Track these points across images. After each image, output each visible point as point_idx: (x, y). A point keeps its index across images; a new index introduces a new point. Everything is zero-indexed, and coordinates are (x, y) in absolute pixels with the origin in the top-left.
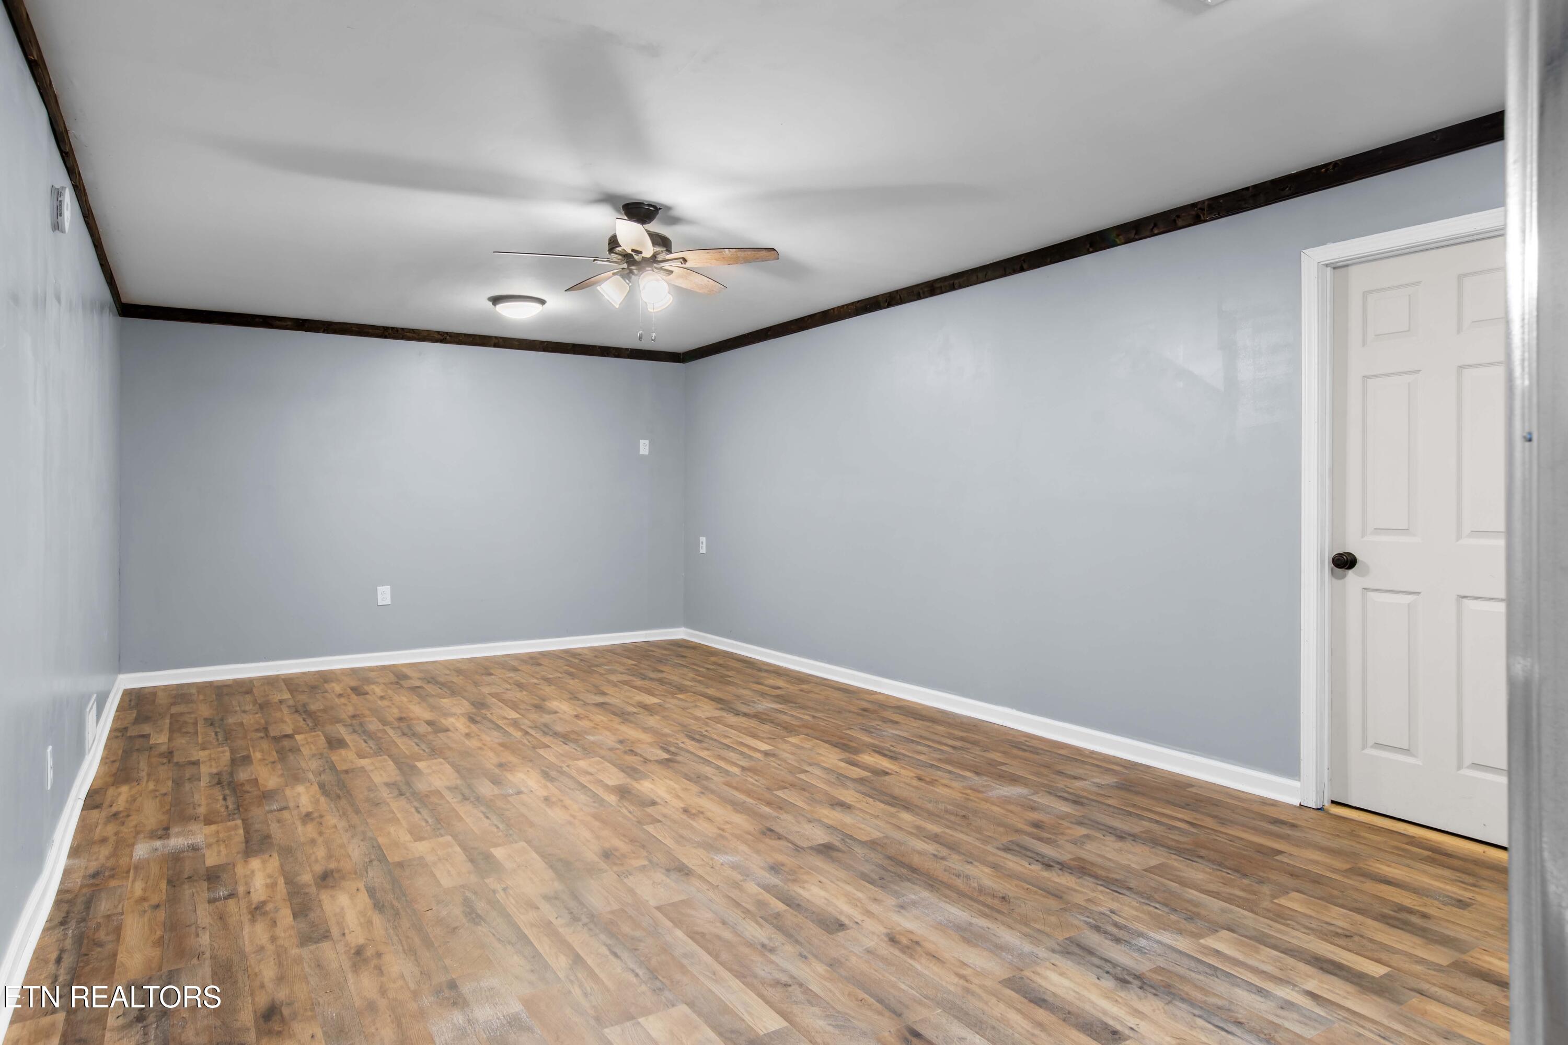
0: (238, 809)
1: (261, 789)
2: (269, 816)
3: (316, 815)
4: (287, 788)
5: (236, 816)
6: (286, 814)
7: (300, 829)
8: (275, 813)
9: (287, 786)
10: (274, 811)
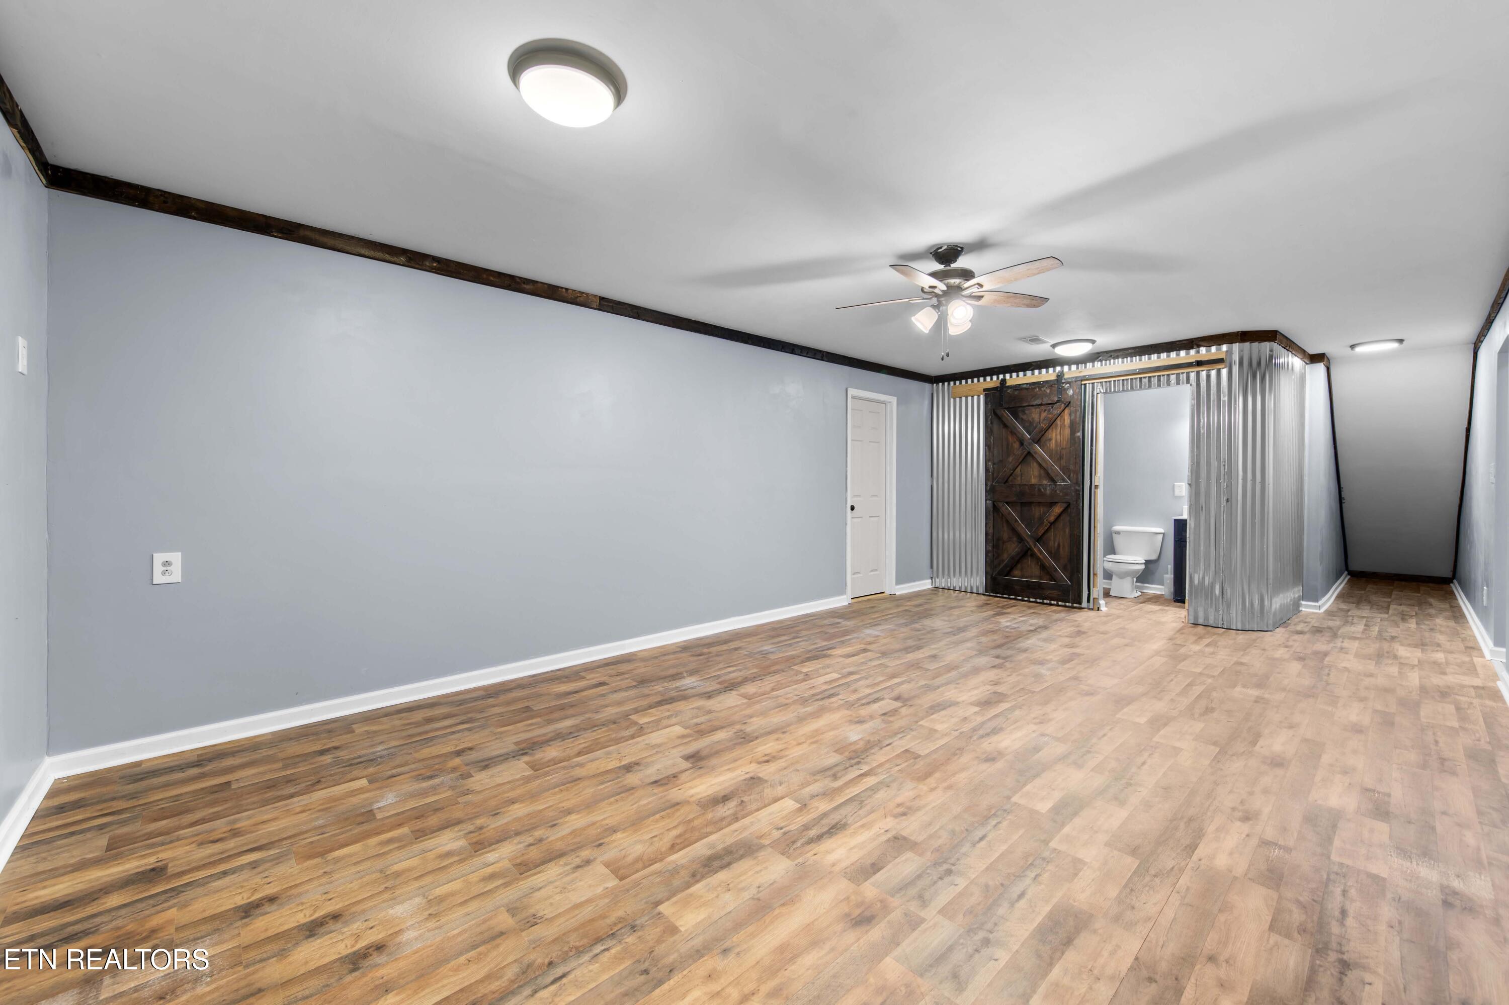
0: (1328, 879)
1: (1275, 895)
2: (1291, 843)
3: (1238, 814)
4: (1238, 875)
5: (1336, 868)
6: (1270, 834)
7: (1266, 811)
8: (1281, 842)
9: (1235, 878)
10: (1280, 847)
